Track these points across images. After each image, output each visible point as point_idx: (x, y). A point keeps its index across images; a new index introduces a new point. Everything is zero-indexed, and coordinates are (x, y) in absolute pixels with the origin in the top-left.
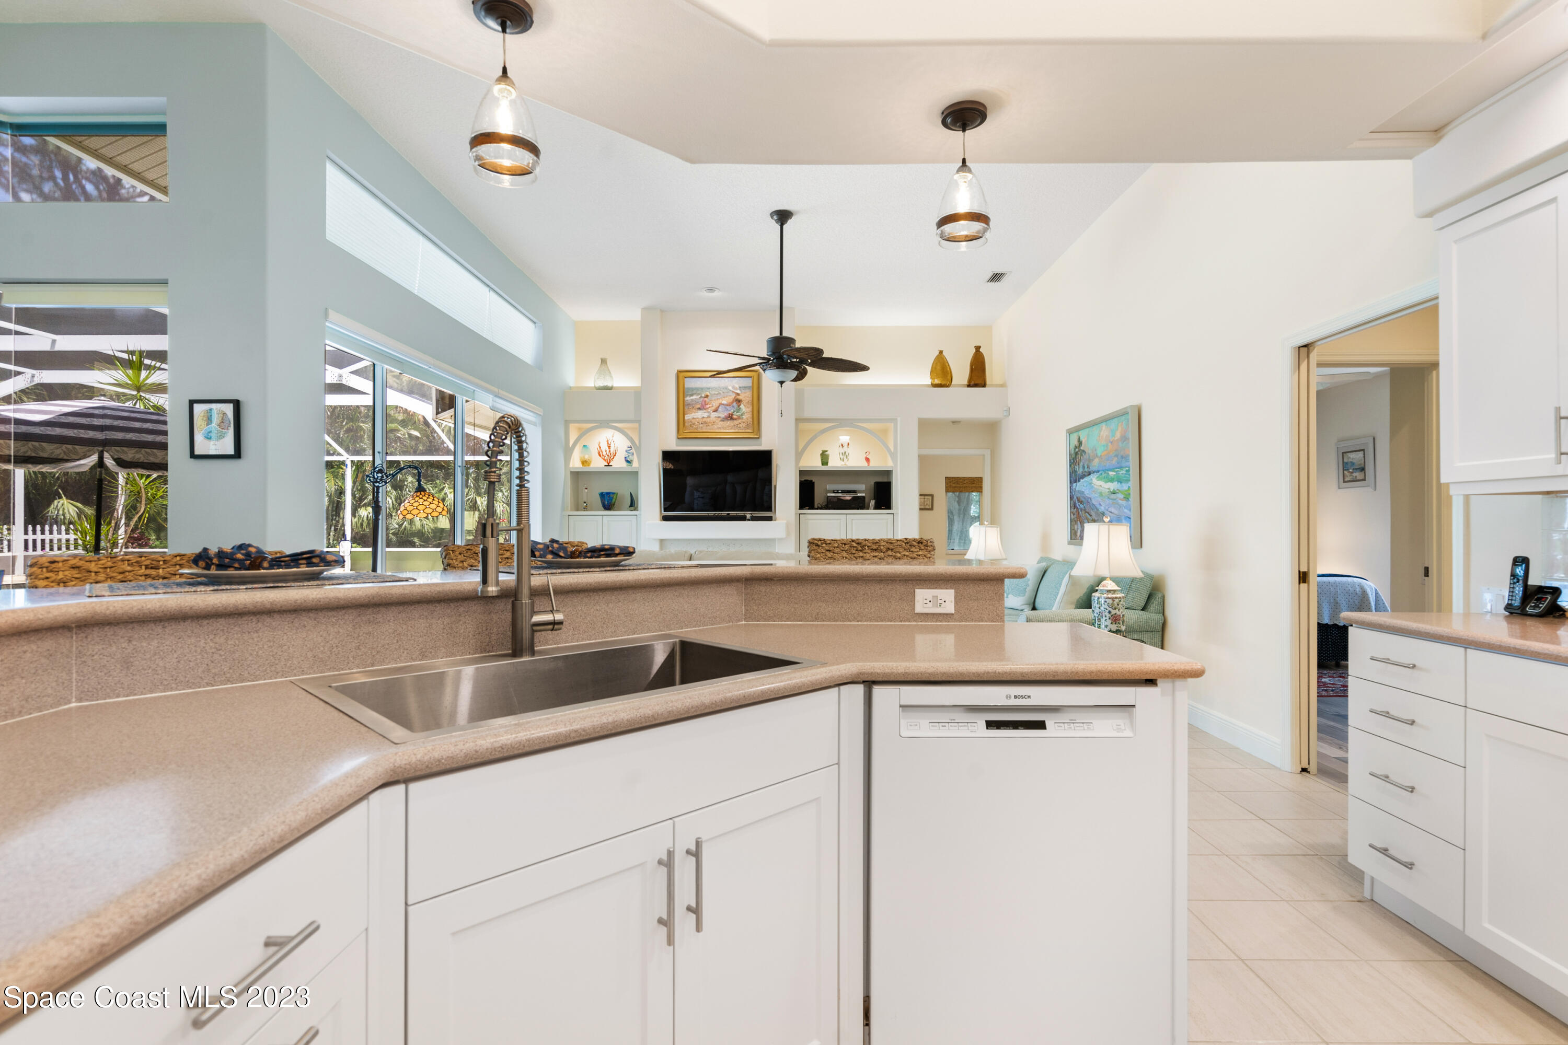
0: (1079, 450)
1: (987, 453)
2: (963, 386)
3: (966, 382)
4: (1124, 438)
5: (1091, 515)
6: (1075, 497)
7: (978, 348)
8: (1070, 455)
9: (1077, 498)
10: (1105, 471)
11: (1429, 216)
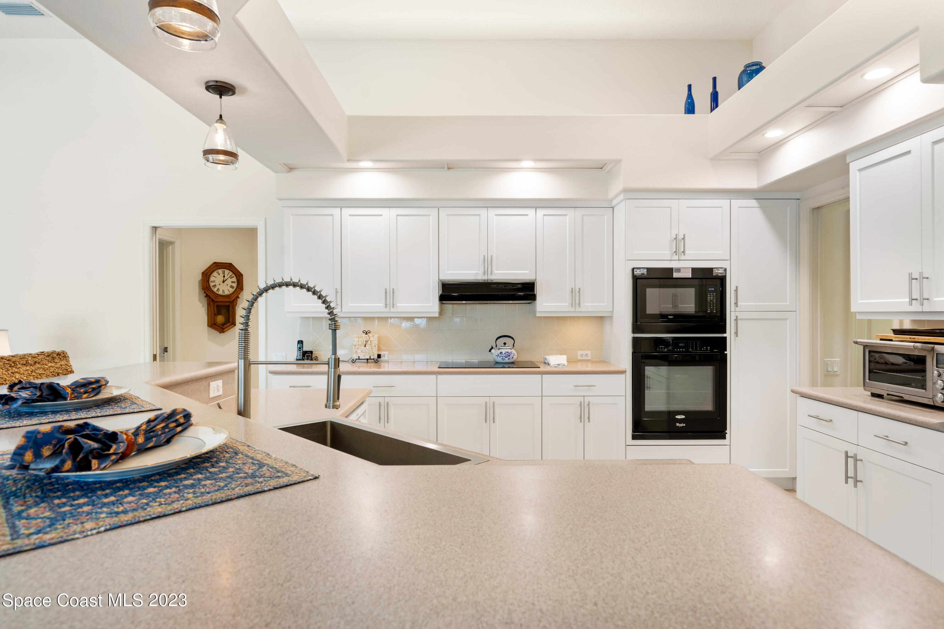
11: (280, 200)
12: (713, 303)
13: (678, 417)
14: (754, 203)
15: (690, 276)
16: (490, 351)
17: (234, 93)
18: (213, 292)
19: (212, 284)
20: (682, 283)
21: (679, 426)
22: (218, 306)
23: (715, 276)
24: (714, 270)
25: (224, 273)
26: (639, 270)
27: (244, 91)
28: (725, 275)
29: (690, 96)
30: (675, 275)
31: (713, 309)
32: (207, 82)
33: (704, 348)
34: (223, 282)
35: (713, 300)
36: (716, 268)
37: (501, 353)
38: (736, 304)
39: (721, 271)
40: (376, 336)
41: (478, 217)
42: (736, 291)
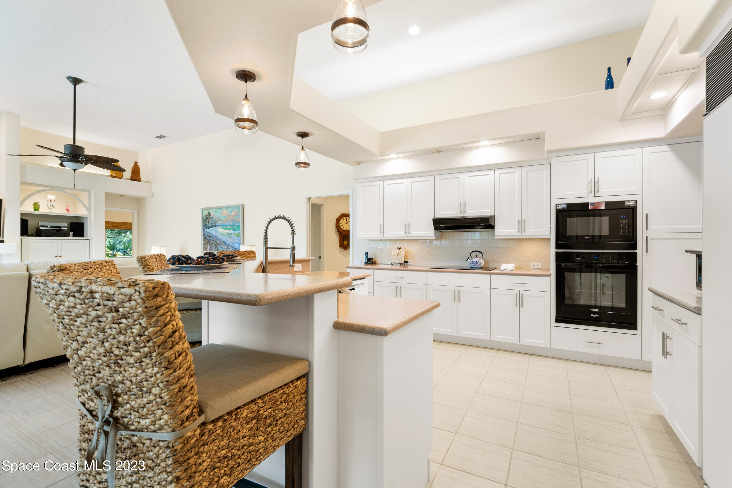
0: (209, 217)
1: (136, 212)
2: (128, 179)
3: (129, 177)
4: (237, 215)
5: (216, 242)
6: (206, 235)
7: (136, 163)
8: (203, 218)
9: (207, 235)
10: (225, 226)
11: (355, 179)
12: (625, 227)
13: (593, 310)
14: (666, 148)
15: (604, 208)
16: (467, 260)
17: (308, 136)
18: (341, 229)
19: (341, 225)
20: (598, 213)
21: (593, 316)
22: (344, 236)
23: (627, 206)
24: (625, 202)
25: (346, 219)
26: (560, 206)
27: (312, 134)
28: (635, 205)
29: (610, 76)
30: (591, 208)
31: (625, 232)
32: (297, 133)
33: (616, 261)
34: (346, 224)
35: (625, 225)
36: (627, 201)
37: (473, 261)
38: (647, 228)
39: (632, 203)
40: (404, 250)
41: (458, 179)
42: (647, 217)
